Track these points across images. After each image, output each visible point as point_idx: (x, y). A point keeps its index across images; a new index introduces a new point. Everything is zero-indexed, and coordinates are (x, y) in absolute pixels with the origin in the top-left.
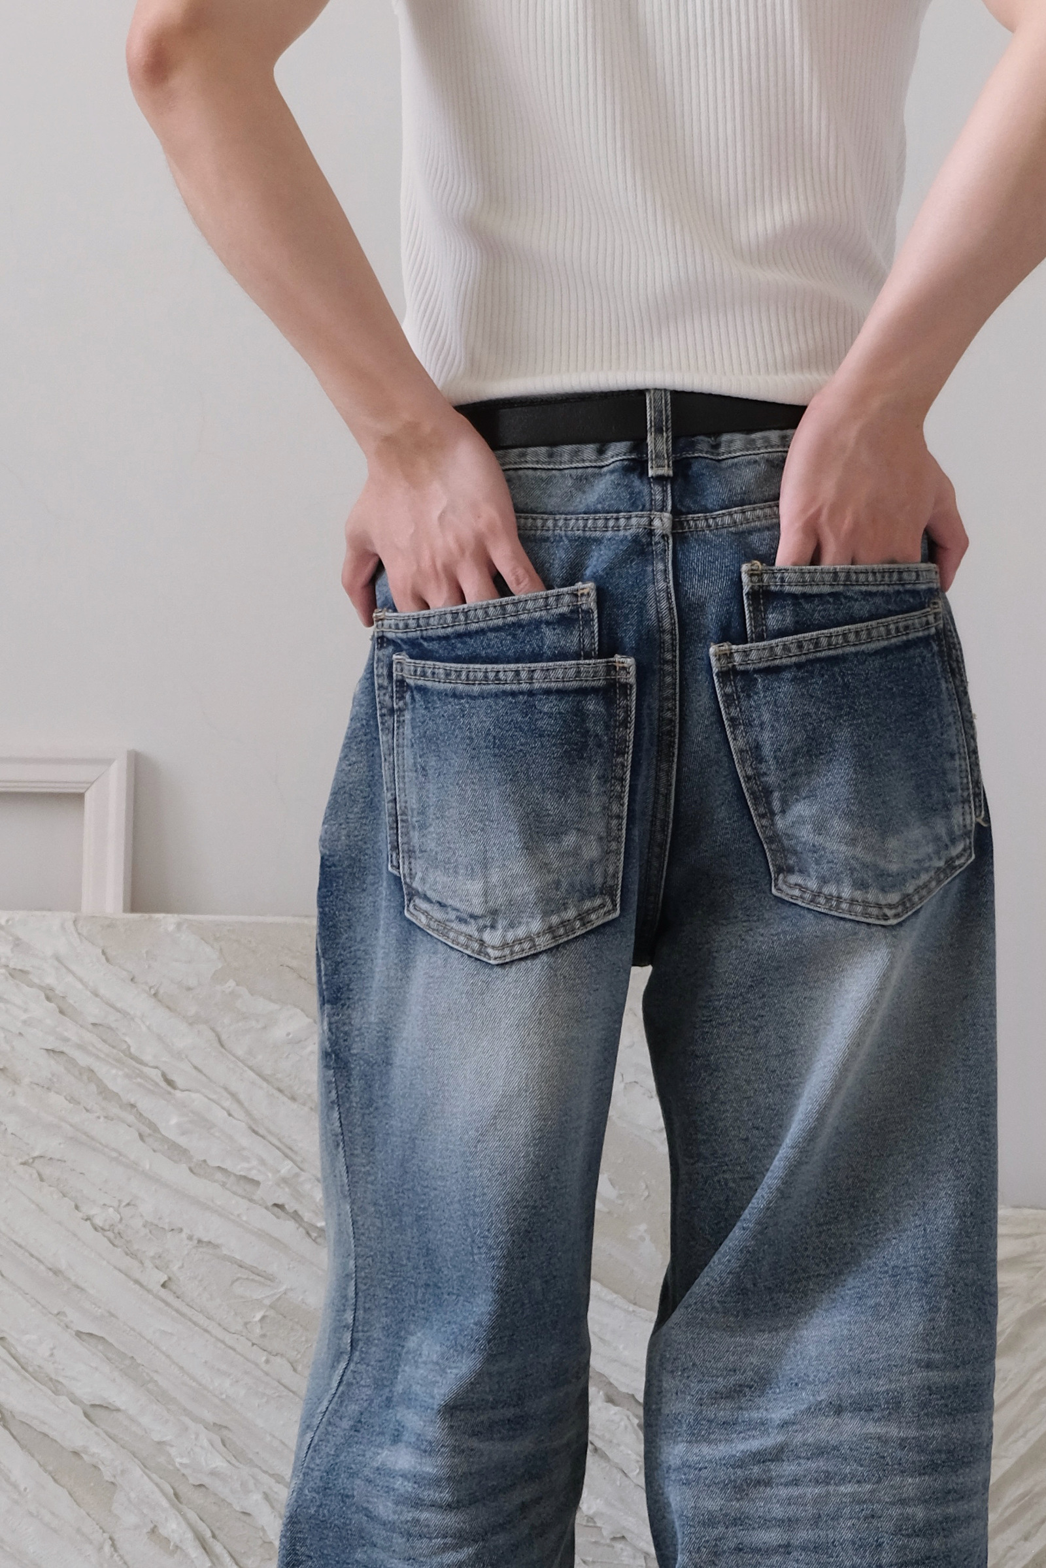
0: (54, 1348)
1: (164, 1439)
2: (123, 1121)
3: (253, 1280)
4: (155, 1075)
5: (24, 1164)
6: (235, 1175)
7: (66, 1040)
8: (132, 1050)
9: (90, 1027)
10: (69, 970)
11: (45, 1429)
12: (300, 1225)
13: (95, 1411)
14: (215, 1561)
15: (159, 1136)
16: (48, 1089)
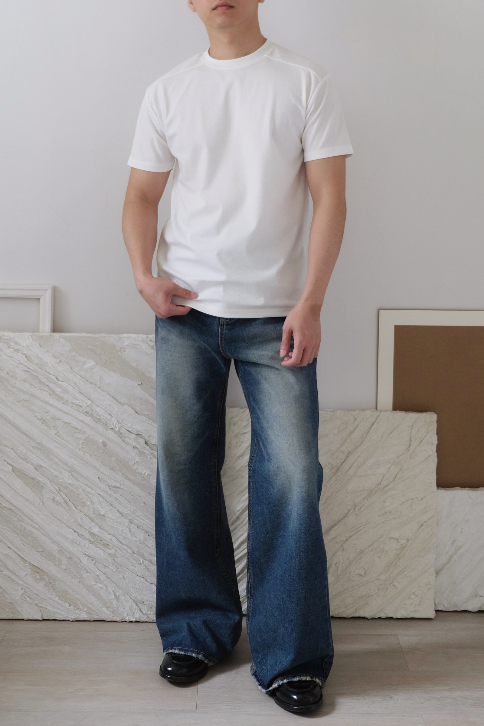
0: (27, 451)
1: (56, 475)
2: (45, 390)
3: (80, 433)
4: (54, 377)
5: (18, 402)
6: (75, 404)
7: (30, 368)
8: (48, 371)
9: (36, 365)
10: (30, 349)
11: (25, 473)
12: (92, 418)
13: (38, 467)
14: (70, 507)
15: (55, 394)
16: (25, 381)
